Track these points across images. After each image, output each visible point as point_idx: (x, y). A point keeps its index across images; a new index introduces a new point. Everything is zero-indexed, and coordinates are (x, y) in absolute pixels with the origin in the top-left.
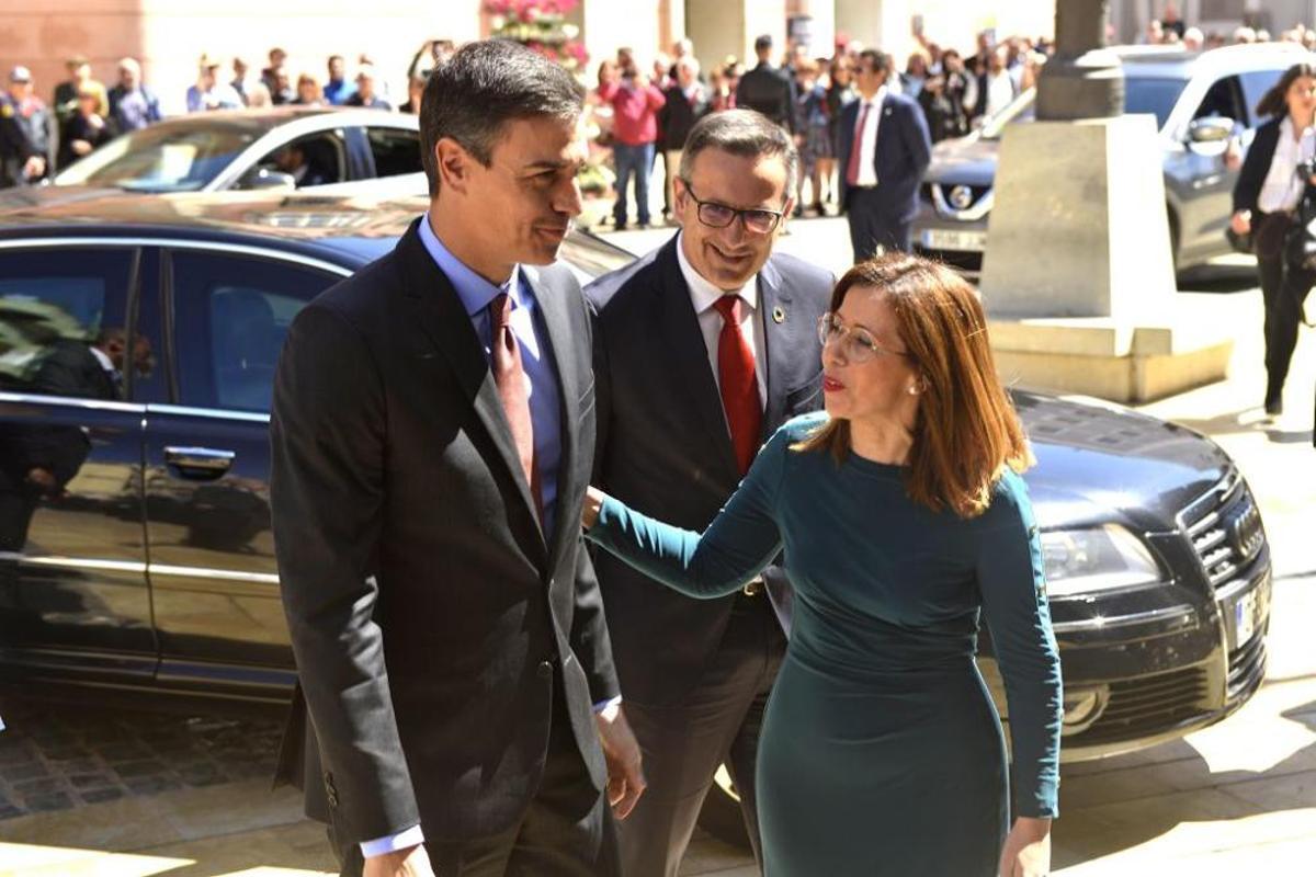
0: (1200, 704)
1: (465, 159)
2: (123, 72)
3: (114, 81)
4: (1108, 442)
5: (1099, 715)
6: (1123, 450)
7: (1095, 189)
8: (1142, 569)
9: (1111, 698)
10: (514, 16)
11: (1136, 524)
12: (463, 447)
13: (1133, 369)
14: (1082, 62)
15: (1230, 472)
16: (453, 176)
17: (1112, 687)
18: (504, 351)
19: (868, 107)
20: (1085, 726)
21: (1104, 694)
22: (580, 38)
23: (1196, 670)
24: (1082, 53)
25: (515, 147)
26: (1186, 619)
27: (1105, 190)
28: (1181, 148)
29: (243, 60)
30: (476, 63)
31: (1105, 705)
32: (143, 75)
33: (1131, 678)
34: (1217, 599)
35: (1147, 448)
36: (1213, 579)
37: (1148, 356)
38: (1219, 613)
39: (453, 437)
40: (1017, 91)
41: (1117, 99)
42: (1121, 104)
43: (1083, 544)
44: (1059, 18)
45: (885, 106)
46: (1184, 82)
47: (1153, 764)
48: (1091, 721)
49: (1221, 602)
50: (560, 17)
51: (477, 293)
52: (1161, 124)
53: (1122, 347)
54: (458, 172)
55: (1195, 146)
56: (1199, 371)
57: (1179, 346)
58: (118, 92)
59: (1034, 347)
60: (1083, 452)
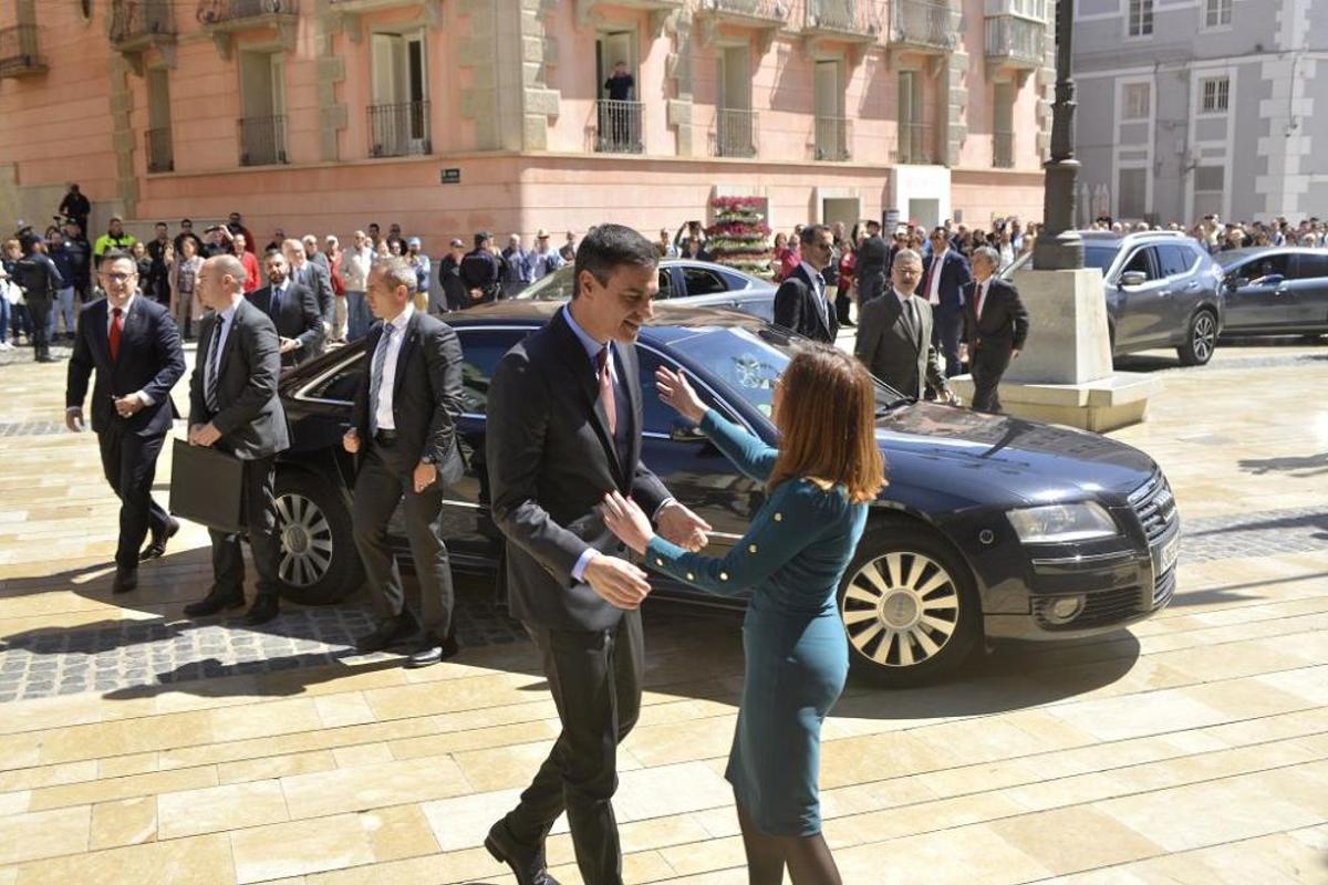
0: (1137, 608)
1: (594, 282)
2: (512, 240)
3: (506, 246)
4: (1074, 452)
5: (1079, 612)
6: (1086, 458)
7: (1069, 310)
8: (1107, 528)
9: (1088, 603)
10: (727, 208)
11: (1104, 501)
12: (587, 430)
13: (1089, 414)
14: (1062, 236)
15: (1157, 472)
16: (587, 291)
17: (1088, 596)
18: (605, 377)
19: (937, 259)
20: (1071, 618)
21: (1084, 600)
22: (765, 220)
23: (1136, 588)
24: (1061, 232)
25: (620, 279)
26: (1132, 557)
27: (1074, 310)
28: (1115, 287)
29: (573, 232)
30: (606, 234)
31: (1083, 606)
32: (521, 242)
33: (1098, 591)
34: (1150, 545)
35: (1103, 456)
36: (1148, 534)
37: (1096, 407)
38: (1151, 555)
39: (583, 424)
40: (1019, 253)
41: (1080, 258)
42: (1083, 261)
43: (1073, 513)
44: (1046, 211)
45: (946, 260)
46: (1119, 250)
47: (1108, 642)
48: (1076, 615)
49: (1152, 548)
50: (754, 209)
51: (594, 348)
52: (1105, 274)
53: (1083, 401)
54: (590, 289)
55: (1125, 288)
56: (1127, 417)
57: (1116, 401)
58: (508, 252)
59: (1031, 400)
60: (1059, 458)
